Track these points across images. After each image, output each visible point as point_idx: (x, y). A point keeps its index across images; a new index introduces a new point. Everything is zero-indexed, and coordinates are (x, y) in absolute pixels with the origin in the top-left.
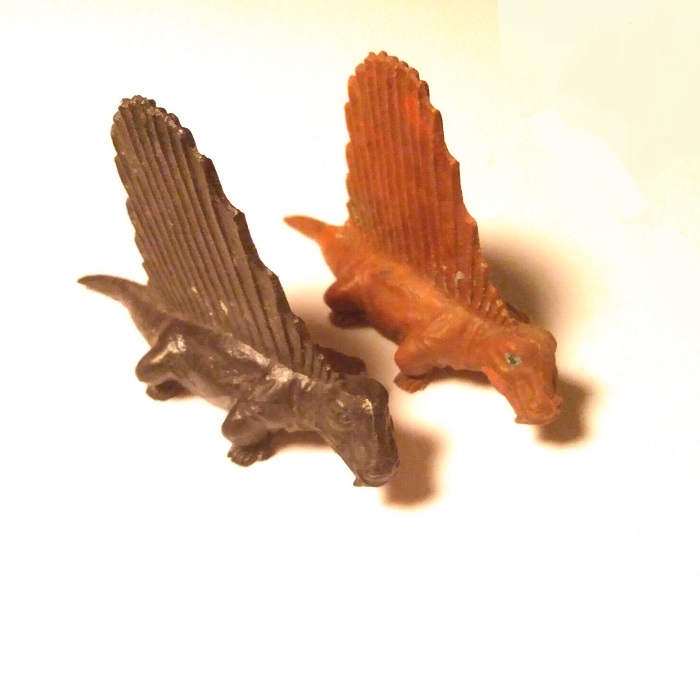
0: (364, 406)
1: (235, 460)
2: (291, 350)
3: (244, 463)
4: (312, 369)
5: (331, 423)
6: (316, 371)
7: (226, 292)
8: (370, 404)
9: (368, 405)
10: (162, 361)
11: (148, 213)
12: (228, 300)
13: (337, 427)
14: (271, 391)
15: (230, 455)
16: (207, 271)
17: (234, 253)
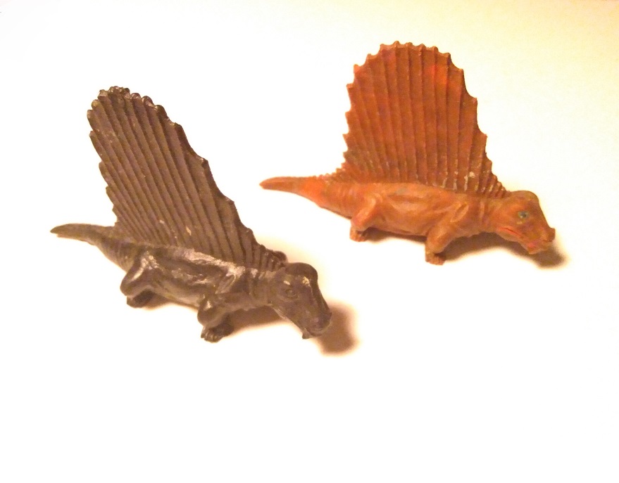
0: (304, 282)
1: (207, 339)
2: (244, 252)
3: (215, 340)
4: (260, 263)
5: (282, 298)
6: (263, 265)
7: (192, 219)
8: (307, 280)
9: (306, 281)
10: (140, 277)
11: (122, 171)
12: (193, 224)
13: (286, 301)
14: (231, 284)
15: (203, 336)
16: (176, 206)
17: (200, 189)
